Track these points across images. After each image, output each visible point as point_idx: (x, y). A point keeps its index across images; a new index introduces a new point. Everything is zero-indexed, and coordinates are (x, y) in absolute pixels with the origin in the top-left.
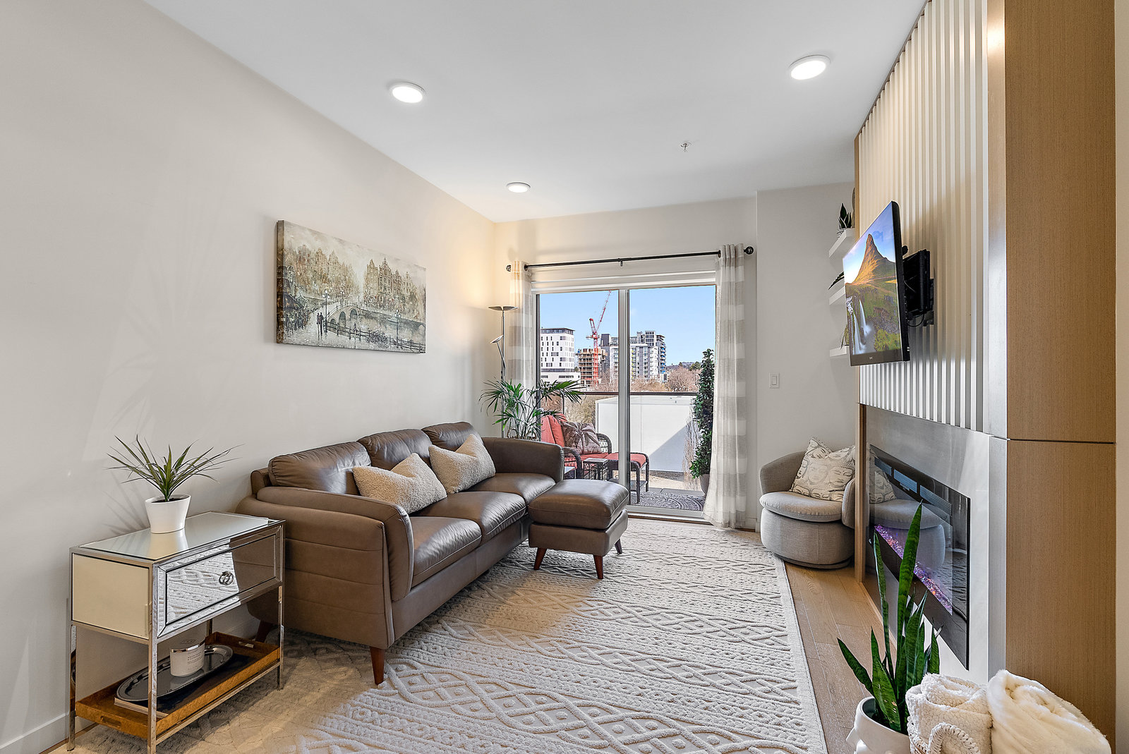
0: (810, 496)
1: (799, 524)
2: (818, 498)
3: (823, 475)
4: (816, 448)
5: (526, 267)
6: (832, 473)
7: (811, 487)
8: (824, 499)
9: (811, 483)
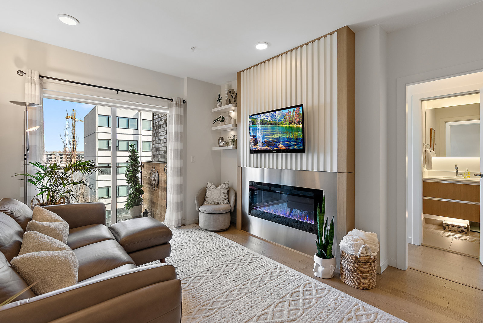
0: (215, 204)
1: (220, 215)
2: (218, 204)
3: (219, 195)
4: (212, 185)
5: (40, 76)
6: (222, 194)
7: (216, 200)
8: (221, 204)
9: (215, 199)
